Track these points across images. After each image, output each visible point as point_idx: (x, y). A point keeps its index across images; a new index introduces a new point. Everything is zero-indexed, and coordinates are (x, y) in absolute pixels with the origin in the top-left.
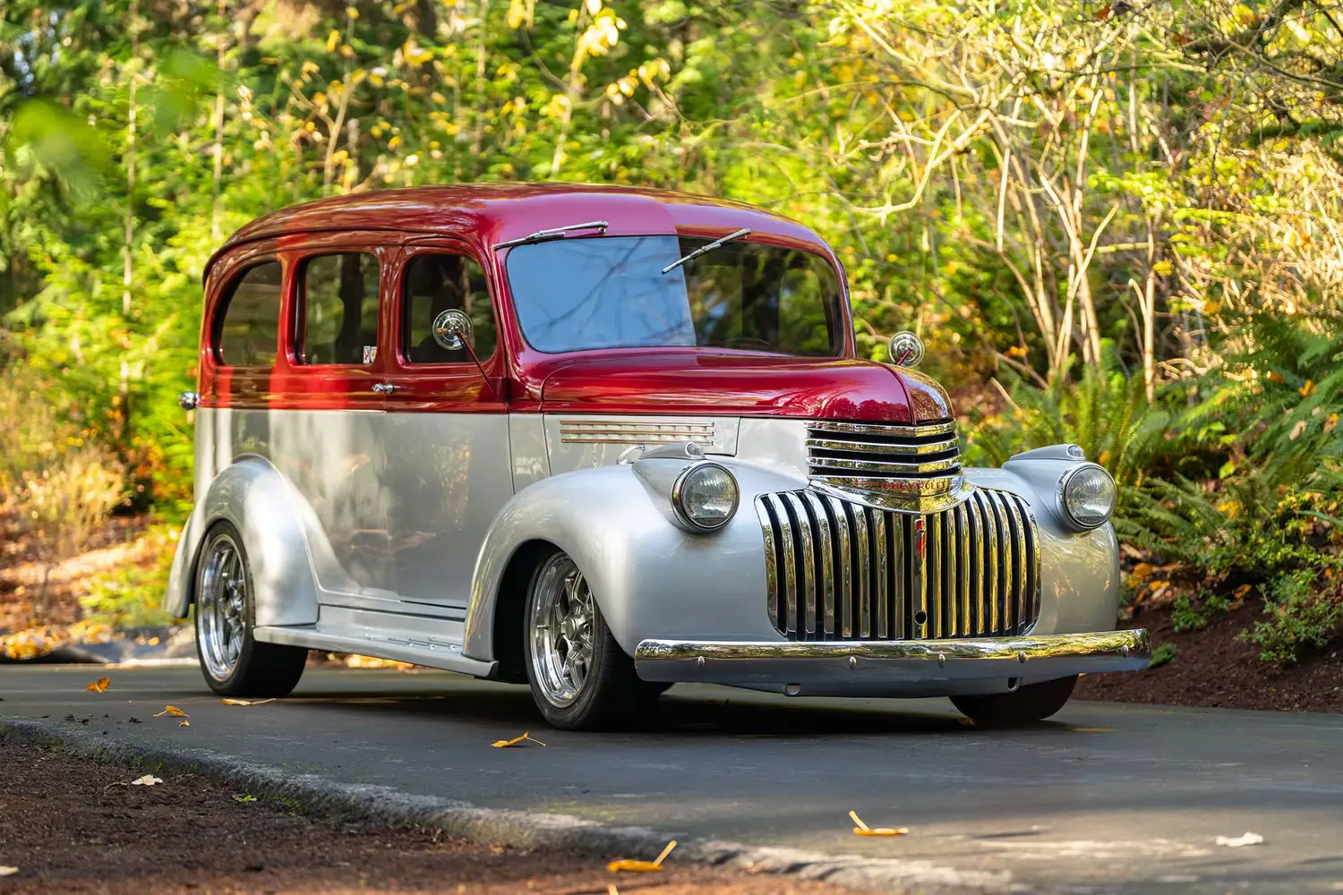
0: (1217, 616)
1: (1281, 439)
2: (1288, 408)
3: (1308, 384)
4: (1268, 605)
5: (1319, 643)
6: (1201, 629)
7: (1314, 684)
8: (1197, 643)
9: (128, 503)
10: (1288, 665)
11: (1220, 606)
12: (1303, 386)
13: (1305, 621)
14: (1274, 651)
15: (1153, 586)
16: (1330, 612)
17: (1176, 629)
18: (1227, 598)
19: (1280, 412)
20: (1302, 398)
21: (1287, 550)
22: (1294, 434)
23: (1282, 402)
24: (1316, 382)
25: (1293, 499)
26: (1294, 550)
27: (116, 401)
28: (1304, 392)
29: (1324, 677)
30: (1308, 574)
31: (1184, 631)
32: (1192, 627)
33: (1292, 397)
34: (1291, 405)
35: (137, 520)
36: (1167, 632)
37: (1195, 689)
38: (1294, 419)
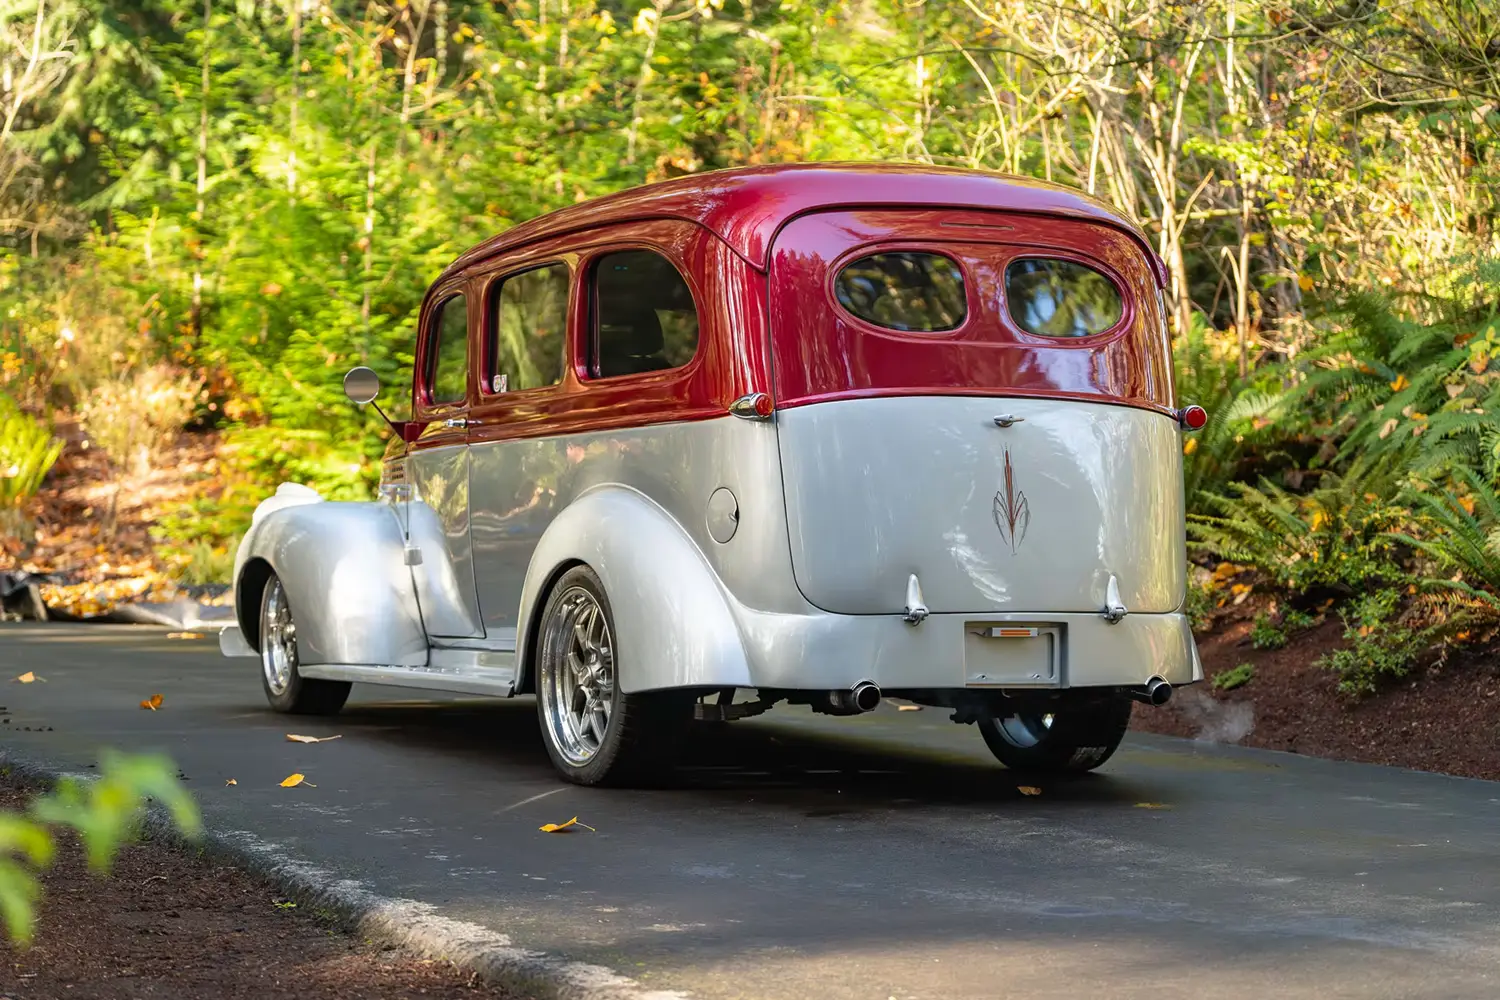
0: (1297, 636)
1: (1371, 439)
2: (1378, 404)
3: (1400, 378)
4: (1349, 630)
5: (1399, 672)
6: (1281, 647)
7: (1393, 716)
8: (1277, 662)
9: (200, 421)
10: (1366, 694)
11: (1301, 623)
12: (1395, 380)
13: (1385, 650)
14: (1353, 680)
15: (1236, 589)
16: (1411, 640)
17: (1256, 646)
18: (1308, 614)
19: (1371, 407)
20: (1393, 393)
21: (1370, 568)
22: (1383, 432)
23: (1373, 397)
24: (1409, 376)
25: (1377, 515)
26: (1377, 568)
27: (188, 315)
28: (1395, 386)
29: (1404, 709)
30: (1393, 595)
31: (1263, 648)
32: (1272, 644)
33: (1383, 391)
34: (1381, 401)
35: (209, 437)
36: (1247, 647)
37: (1271, 717)
38: (1384, 417)
